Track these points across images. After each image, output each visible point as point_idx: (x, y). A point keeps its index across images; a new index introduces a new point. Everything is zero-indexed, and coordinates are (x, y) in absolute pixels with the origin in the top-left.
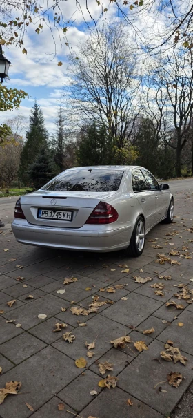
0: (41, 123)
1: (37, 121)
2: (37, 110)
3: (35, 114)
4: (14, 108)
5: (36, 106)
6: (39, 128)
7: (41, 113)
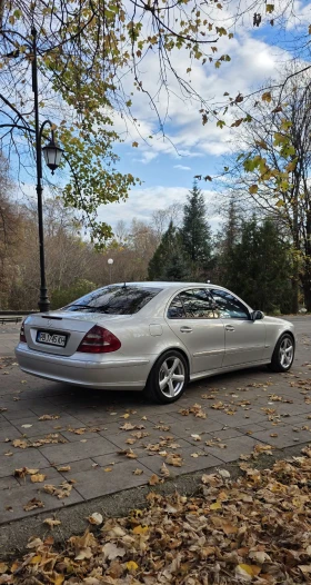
0: (201, 214)
1: (194, 212)
2: (195, 195)
3: (193, 201)
4: (120, 199)
5: (195, 189)
6: (198, 222)
7: (202, 200)
